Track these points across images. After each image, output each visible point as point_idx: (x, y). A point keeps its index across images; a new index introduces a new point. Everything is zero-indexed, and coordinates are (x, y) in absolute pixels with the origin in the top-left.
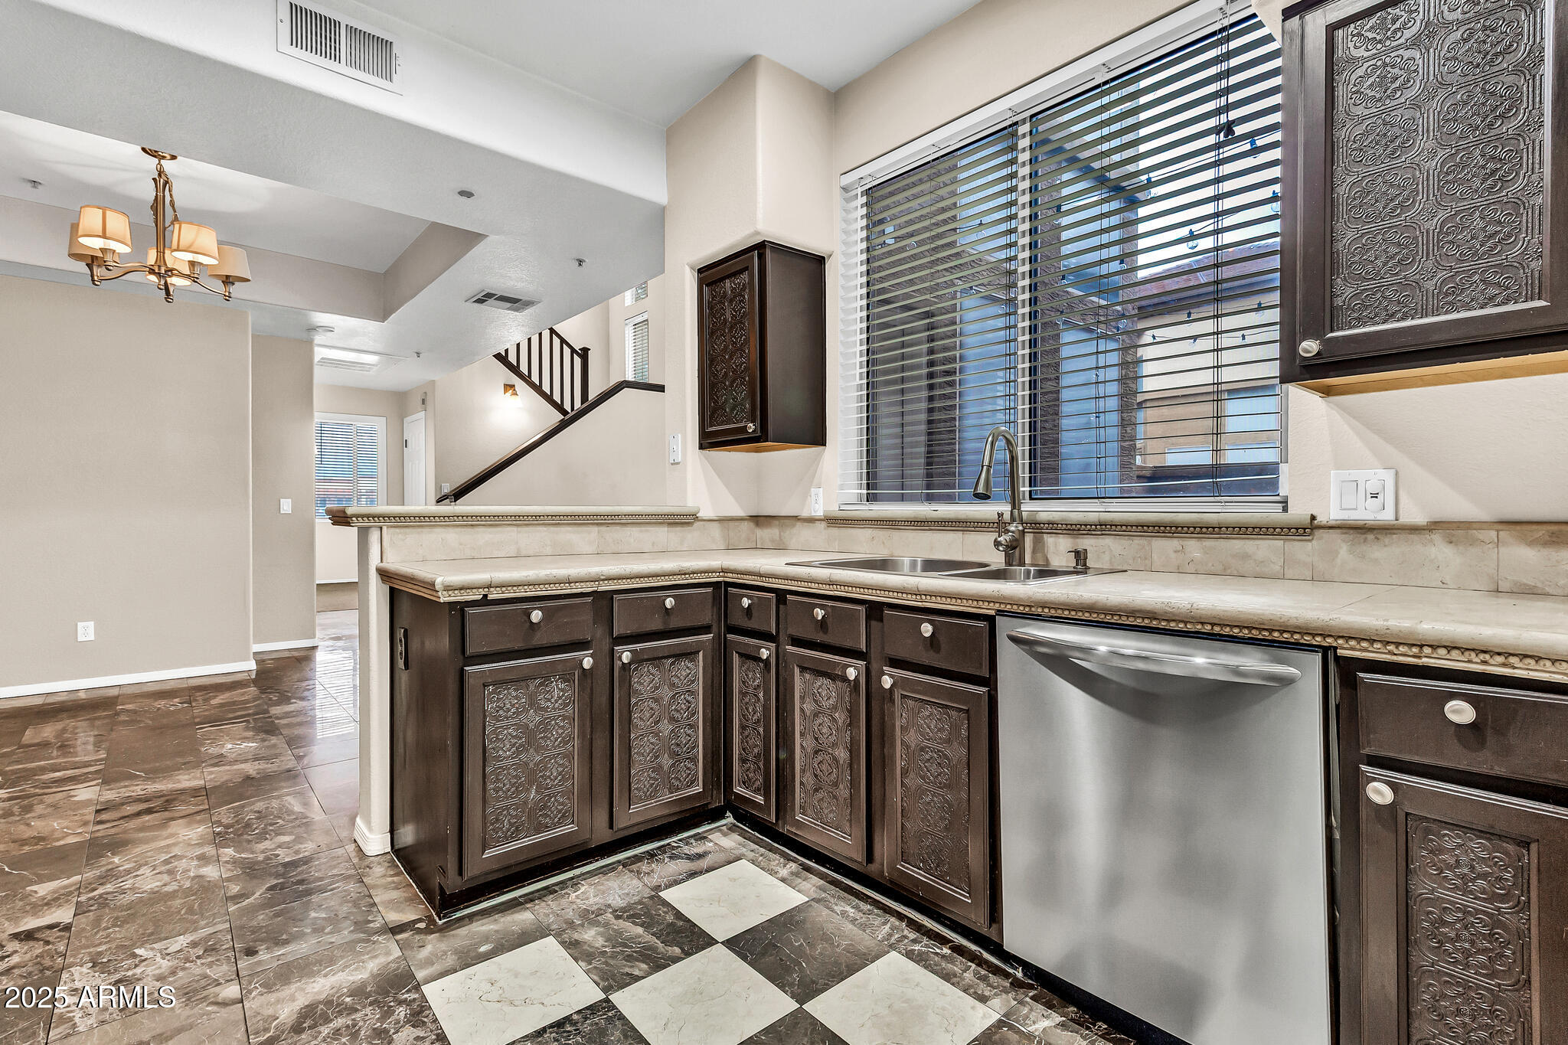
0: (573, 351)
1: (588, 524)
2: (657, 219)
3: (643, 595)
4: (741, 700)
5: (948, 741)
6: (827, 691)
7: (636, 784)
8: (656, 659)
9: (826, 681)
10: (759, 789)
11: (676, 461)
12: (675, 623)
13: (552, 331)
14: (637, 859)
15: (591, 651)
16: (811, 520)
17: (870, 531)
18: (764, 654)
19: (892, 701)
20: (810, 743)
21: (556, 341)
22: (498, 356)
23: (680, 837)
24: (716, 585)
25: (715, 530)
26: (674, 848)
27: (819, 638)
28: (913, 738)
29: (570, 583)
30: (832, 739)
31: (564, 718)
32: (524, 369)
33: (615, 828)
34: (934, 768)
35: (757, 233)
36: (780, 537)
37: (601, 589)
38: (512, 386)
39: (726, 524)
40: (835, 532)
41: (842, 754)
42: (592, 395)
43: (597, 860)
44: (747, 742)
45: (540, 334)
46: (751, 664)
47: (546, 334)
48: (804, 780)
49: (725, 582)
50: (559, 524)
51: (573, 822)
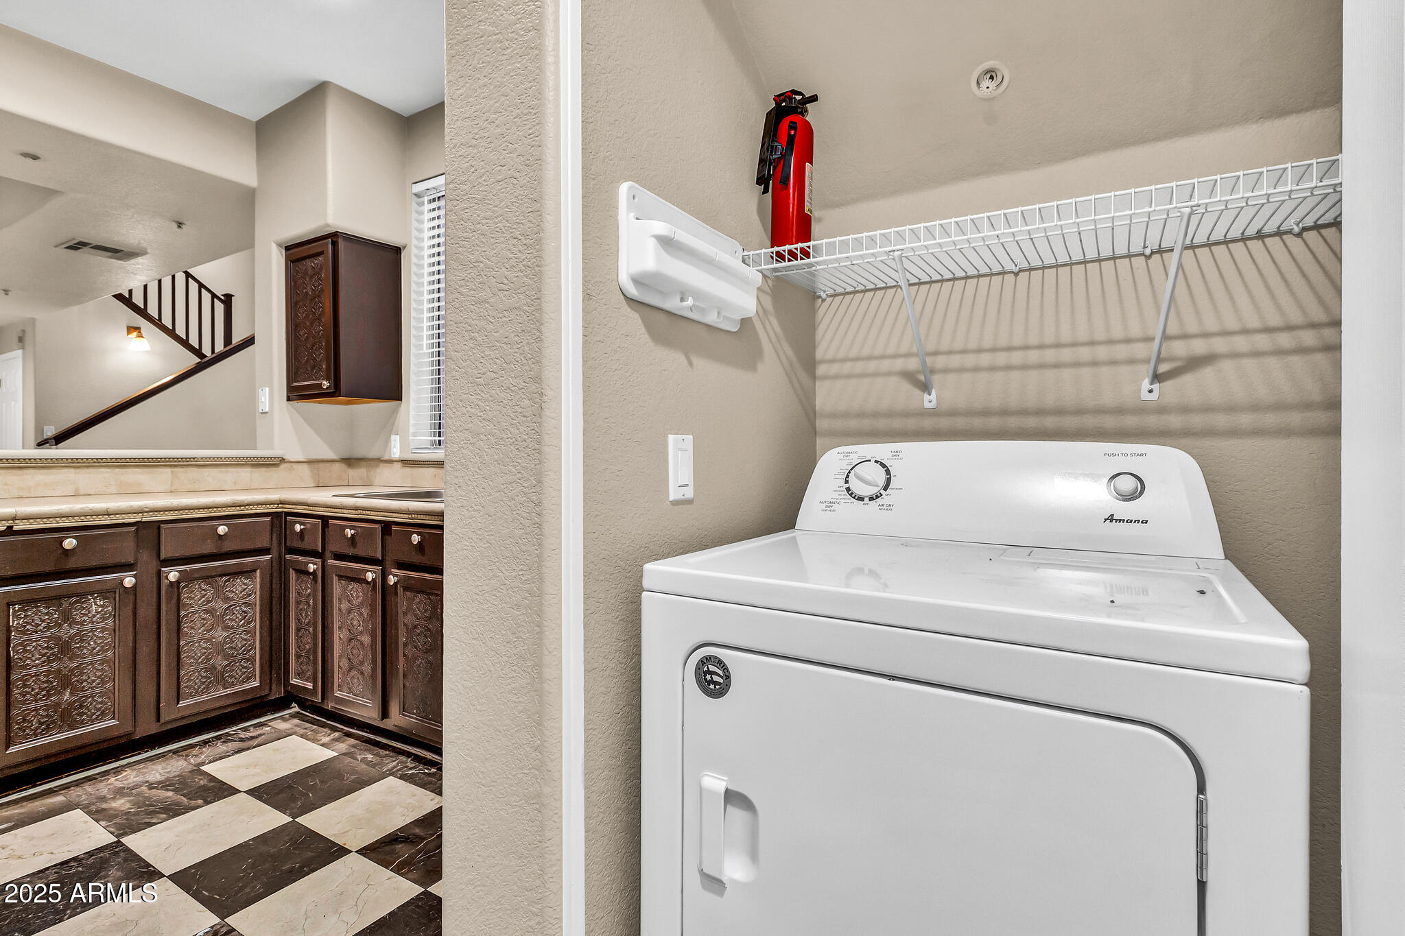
0: (214, 296)
1: (161, 465)
2: (247, 199)
3: (194, 524)
4: (297, 607)
5: (430, 618)
6: (357, 593)
7: (187, 682)
8: (208, 577)
9: (356, 585)
10: (308, 678)
11: (264, 411)
12: (229, 546)
13: (188, 275)
14: (192, 746)
15: (135, 573)
16: (391, 462)
17: (433, 469)
18: (311, 567)
19: (396, 594)
20: (344, 635)
21: (193, 286)
22: (119, 297)
23: (240, 726)
24: (276, 516)
25: (305, 470)
26: (231, 735)
27: (351, 551)
28: (409, 619)
29: (109, 515)
30: (360, 628)
31: (104, 629)
32: (153, 311)
33: (162, 721)
34: (422, 639)
35: (328, 225)
36: (367, 476)
37: (144, 519)
38: (138, 329)
39: (316, 465)
40: (408, 470)
41: (366, 639)
42: (236, 339)
43: (147, 751)
44: (301, 641)
45: (173, 277)
46: (304, 577)
47: (181, 278)
48: (341, 664)
49: (285, 512)
50: (125, 466)
51: (114, 718)
